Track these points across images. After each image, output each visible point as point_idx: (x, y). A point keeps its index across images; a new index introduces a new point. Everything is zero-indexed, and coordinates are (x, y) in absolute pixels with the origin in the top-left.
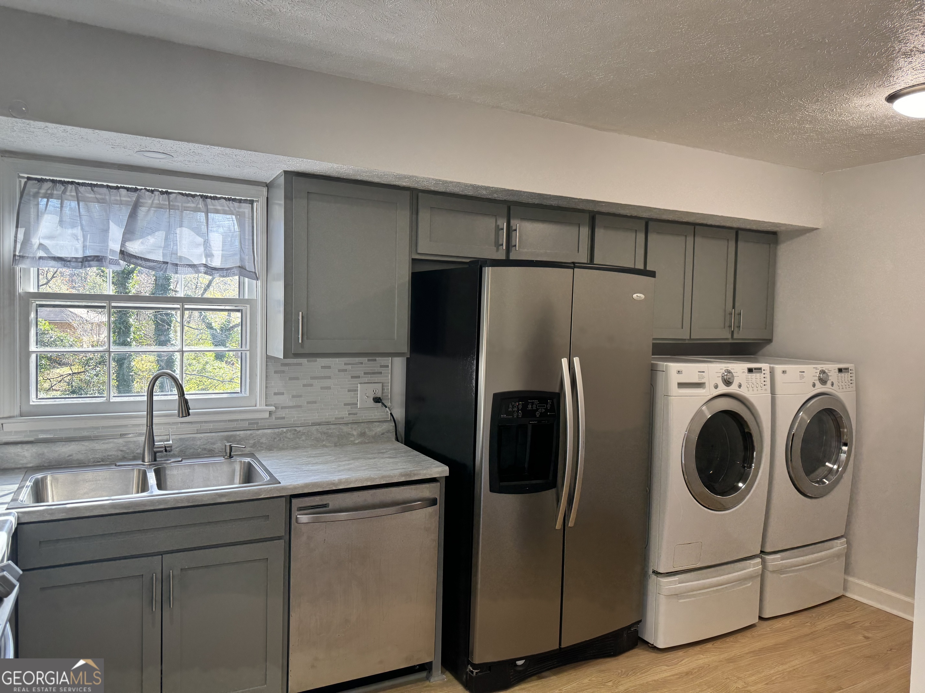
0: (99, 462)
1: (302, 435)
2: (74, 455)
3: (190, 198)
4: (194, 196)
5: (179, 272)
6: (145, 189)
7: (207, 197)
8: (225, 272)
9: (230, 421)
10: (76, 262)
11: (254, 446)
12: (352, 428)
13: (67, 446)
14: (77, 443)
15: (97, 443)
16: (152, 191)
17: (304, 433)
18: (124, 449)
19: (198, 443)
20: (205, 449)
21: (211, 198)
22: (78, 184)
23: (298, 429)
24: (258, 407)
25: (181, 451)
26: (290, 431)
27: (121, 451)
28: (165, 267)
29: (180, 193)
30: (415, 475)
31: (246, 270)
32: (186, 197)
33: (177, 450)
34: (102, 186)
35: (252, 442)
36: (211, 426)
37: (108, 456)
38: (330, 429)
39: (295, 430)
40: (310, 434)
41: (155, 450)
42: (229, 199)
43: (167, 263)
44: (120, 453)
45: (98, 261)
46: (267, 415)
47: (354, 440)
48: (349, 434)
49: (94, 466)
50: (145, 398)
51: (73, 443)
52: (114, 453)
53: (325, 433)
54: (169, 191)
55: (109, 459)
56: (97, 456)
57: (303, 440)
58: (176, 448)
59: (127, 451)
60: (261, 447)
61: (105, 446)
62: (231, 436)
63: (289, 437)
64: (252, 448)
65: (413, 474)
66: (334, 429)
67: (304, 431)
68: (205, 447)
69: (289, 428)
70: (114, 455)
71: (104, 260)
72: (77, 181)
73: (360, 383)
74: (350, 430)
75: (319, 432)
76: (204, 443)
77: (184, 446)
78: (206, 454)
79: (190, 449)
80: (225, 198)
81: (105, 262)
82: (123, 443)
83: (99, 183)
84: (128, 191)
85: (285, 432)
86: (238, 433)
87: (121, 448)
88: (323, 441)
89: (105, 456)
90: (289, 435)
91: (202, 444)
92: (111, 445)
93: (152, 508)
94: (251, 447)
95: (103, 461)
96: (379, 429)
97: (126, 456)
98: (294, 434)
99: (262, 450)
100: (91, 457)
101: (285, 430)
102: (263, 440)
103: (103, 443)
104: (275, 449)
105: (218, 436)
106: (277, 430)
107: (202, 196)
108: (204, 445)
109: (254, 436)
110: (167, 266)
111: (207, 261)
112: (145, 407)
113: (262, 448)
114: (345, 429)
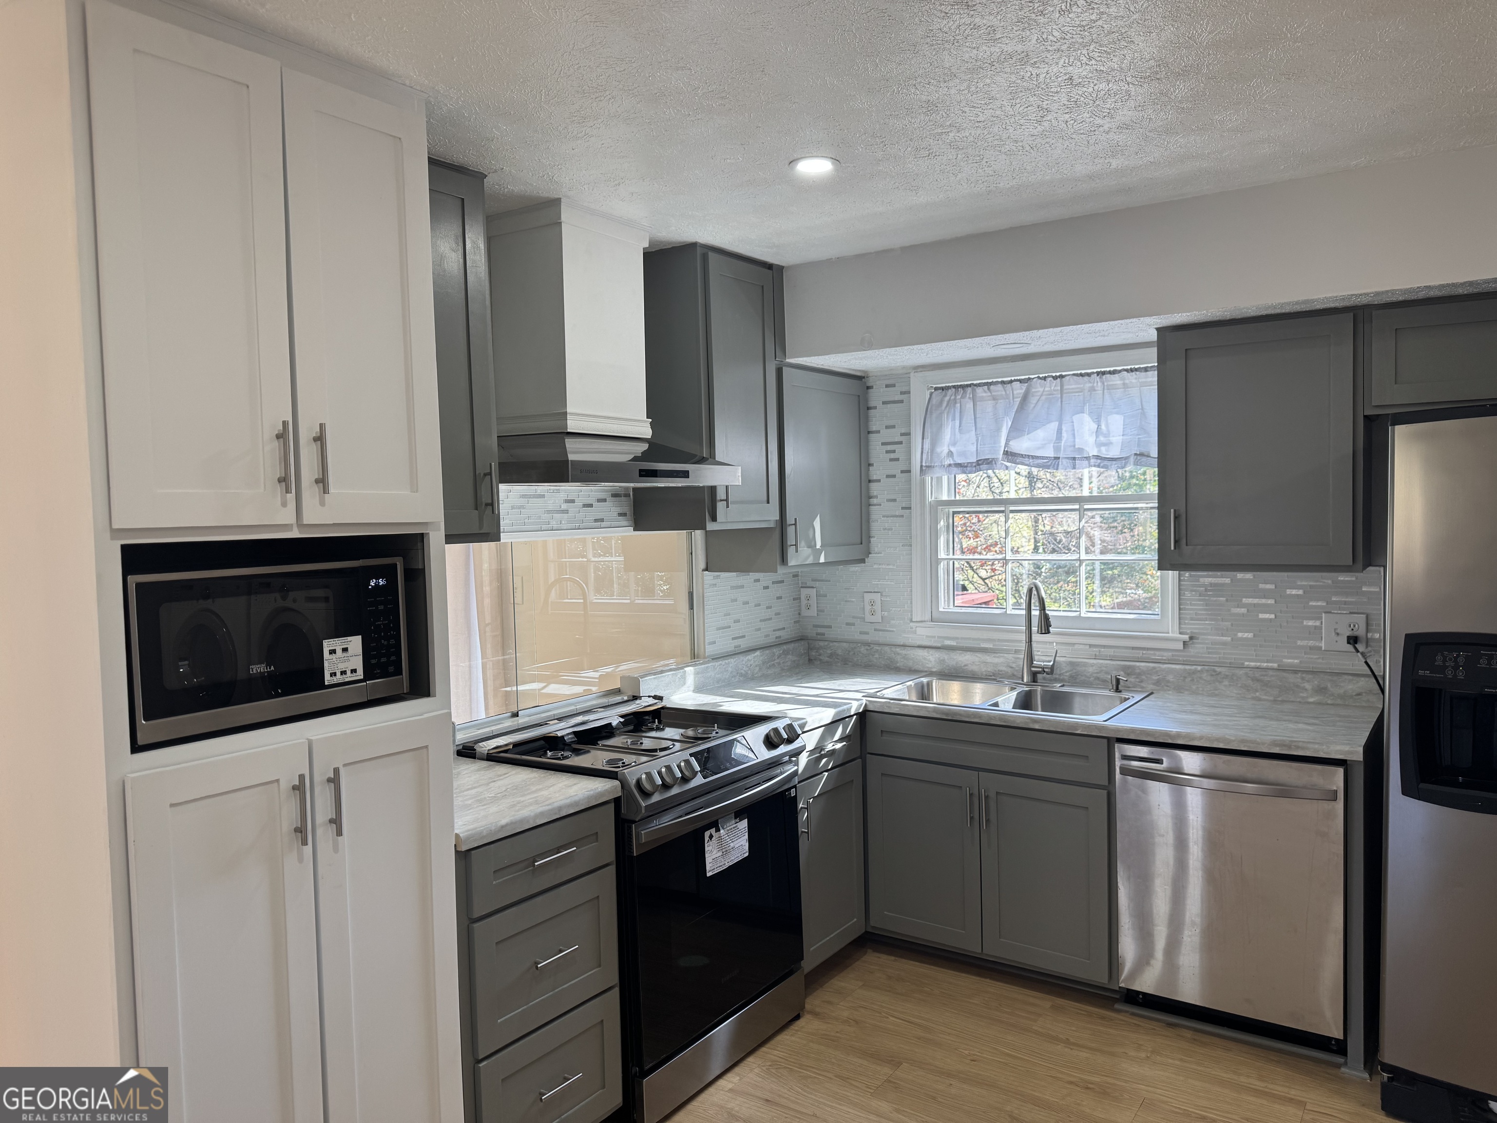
0: (991, 676)
1: (1223, 678)
2: (970, 665)
3: (1086, 378)
4: (1089, 375)
5: (1077, 466)
6: (1038, 377)
7: (1104, 373)
8: (1124, 461)
9: (1133, 648)
10: (971, 466)
11: (1158, 683)
12: (1303, 679)
13: (963, 655)
14: (972, 653)
15: (989, 656)
16: (1045, 378)
17: (1227, 676)
18: (1014, 665)
19: (1091, 670)
20: (1098, 678)
21: (1110, 373)
22: (976, 385)
23: (1218, 669)
24: (1170, 635)
25: (1071, 676)
26: (1207, 671)
27: (1011, 667)
28: (1057, 463)
29: (1074, 375)
30: (1298, 747)
31: (1150, 457)
32: (1081, 377)
33: (1068, 674)
34: (997, 383)
35: (1155, 678)
36: (1111, 652)
37: (999, 671)
38: (1266, 675)
39: (1215, 671)
40: (1235, 678)
41: (1033, 669)
42: (1132, 370)
43: (1059, 458)
44: (1010, 669)
45: (988, 464)
46: (1180, 646)
47: (1307, 697)
48: (1298, 686)
49: (987, 679)
50: (1023, 612)
51: (969, 653)
52: (1004, 669)
53: (1258, 680)
54: (1064, 374)
55: (999, 674)
56: (989, 670)
57: (1225, 686)
58: (1066, 672)
59: (1017, 669)
60: (1167, 686)
61: (996, 660)
62: (1129, 667)
63: (1205, 678)
64: (1155, 687)
65: (1295, 746)
66: (1272, 676)
67: (1227, 673)
68: (1098, 675)
69: (1206, 667)
70: (1004, 671)
71: (994, 462)
72: (975, 382)
73: (1325, 612)
74: (1299, 680)
75: (1249, 677)
76: (1098, 671)
77: (1074, 671)
78: (1098, 684)
79: (1082, 676)
80: (1127, 370)
81: (996, 464)
82: (1013, 659)
83: (994, 380)
84: (1021, 382)
85: (1199, 671)
86: (1138, 664)
87: (1011, 665)
88: (1257, 691)
89: (995, 671)
90: (1204, 675)
91: (1096, 671)
92: (1002, 660)
93: (967, 720)
94: (1154, 684)
95: (994, 676)
96: (1351, 686)
97: (1015, 673)
98: (1212, 675)
99: (1169, 690)
100: (983, 670)
101: (1199, 668)
102: (1170, 678)
103: (994, 657)
104: (1186, 692)
105: (1113, 665)
106: (1188, 667)
107: (1098, 373)
108: (1097, 673)
109: (1157, 671)
110: (1059, 462)
111: (1099, 451)
112: (1023, 621)
113: (1169, 688)
114: (1292, 678)
